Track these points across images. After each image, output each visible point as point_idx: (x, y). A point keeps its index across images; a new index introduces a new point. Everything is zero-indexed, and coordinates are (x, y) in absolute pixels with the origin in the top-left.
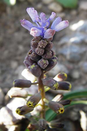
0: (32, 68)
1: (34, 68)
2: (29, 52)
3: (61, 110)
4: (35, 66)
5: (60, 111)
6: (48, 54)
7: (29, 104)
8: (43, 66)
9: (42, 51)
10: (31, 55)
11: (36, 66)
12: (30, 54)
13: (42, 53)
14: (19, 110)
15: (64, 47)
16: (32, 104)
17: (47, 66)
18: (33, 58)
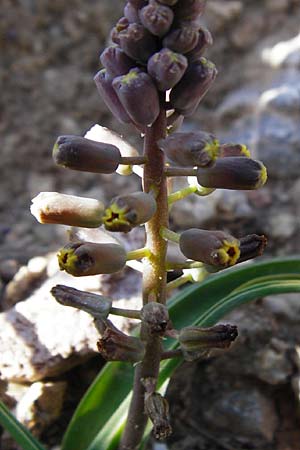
0: (128, 82)
1: (134, 81)
2: (118, 25)
3: (227, 249)
4: (136, 77)
5: (224, 252)
6: (185, 28)
7: (110, 217)
8: (168, 70)
9: (165, 11)
10: (125, 33)
11: (144, 75)
12: (120, 29)
13: (165, 21)
14: (72, 253)
15: (239, 124)
16: (125, 213)
17: (180, 75)
18: (131, 43)
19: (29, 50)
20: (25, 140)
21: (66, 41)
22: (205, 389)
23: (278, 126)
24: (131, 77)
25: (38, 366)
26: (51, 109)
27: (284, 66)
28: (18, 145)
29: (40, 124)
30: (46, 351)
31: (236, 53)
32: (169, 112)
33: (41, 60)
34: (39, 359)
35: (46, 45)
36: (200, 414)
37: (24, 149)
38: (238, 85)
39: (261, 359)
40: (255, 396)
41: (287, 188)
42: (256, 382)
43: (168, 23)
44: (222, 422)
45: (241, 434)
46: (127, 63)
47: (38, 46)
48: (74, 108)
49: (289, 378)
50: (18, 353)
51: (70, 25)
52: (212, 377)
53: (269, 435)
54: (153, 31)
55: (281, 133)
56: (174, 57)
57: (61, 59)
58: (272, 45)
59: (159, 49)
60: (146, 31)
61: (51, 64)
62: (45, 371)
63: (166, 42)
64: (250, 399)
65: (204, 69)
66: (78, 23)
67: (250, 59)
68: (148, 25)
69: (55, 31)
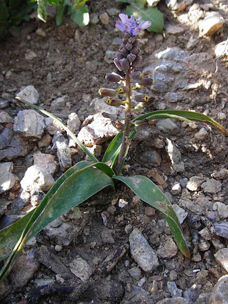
0: (123, 61)
4: (125, 60)
6: (135, 49)
8: (131, 58)
9: (131, 45)
14: (110, 100)
16: (123, 89)
17: (134, 59)
18: (123, 52)
19: (81, 55)
20: (81, 83)
21: (93, 52)
22: (140, 151)
23: (160, 77)
24: (123, 59)
25: (95, 140)
26: (89, 74)
27: (161, 58)
28: (79, 85)
29: (86, 78)
30: (97, 136)
31: (147, 55)
32: (131, 68)
33: (85, 58)
34: (95, 138)
35: (86, 54)
36: (139, 158)
37: (81, 86)
38: (147, 65)
39: (156, 141)
40: (154, 152)
41: (163, 96)
42: (154, 148)
43: (131, 48)
44: (145, 160)
45: (151, 163)
46: (122, 57)
47: (84, 54)
48: (96, 73)
49: (164, 146)
50: (90, 137)
51: (93, 48)
52: (142, 147)
53: (159, 163)
54: (129, 50)
55: (161, 79)
56: (133, 55)
57: (91, 58)
58: (158, 53)
59: (129, 53)
60: (127, 50)
61: (88, 60)
62: (97, 141)
63: (131, 52)
64: (153, 152)
65: (140, 58)
66: (96, 47)
67: (151, 57)
68: (127, 48)
69: (89, 49)
